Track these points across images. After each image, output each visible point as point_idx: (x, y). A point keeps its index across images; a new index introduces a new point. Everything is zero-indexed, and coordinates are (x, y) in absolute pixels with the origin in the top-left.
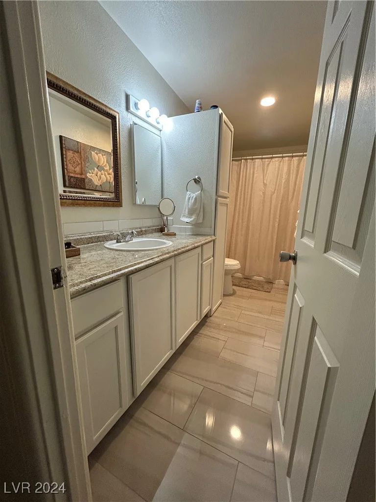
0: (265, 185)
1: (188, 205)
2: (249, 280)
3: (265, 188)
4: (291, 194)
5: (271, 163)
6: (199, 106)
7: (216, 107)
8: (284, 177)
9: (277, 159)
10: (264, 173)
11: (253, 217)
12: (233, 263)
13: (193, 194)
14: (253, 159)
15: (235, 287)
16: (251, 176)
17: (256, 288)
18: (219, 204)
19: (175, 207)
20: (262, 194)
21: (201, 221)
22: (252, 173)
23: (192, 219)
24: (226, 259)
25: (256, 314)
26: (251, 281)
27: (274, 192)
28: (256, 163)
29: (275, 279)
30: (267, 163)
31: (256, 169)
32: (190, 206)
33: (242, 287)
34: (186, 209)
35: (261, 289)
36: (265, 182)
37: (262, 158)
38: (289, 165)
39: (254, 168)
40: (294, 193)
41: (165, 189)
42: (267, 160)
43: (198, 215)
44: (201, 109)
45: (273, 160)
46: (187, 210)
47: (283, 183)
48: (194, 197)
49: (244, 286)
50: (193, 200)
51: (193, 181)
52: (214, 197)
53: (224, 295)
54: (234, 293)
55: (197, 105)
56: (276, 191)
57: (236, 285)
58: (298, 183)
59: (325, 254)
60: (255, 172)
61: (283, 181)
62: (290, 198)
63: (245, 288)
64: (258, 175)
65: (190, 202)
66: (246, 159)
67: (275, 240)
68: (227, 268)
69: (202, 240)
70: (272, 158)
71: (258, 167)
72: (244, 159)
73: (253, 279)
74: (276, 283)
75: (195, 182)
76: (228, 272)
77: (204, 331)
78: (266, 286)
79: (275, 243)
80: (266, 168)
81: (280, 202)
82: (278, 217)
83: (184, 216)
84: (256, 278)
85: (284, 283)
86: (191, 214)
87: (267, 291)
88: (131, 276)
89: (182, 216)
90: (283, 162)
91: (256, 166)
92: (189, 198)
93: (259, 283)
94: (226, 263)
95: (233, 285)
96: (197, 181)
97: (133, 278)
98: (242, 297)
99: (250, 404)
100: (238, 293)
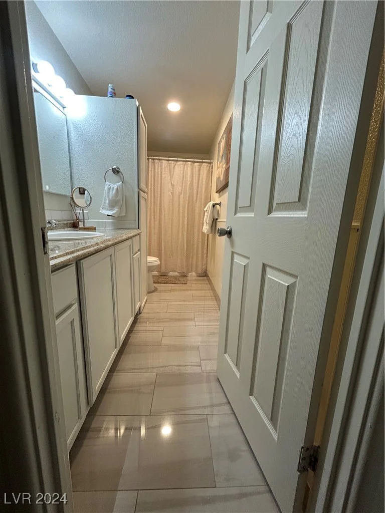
0: (173, 185)
1: (109, 196)
2: (165, 277)
3: (173, 189)
4: (195, 196)
5: (176, 166)
6: (113, 91)
7: (132, 97)
8: (189, 179)
9: (181, 162)
10: (171, 175)
11: (164, 215)
12: (153, 260)
13: (114, 185)
14: (159, 160)
15: (155, 285)
16: (159, 176)
17: (173, 282)
18: (141, 197)
19: (91, 198)
20: (171, 194)
21: (124, 214)
22: (160, 173)
23: (114, 212)
24: (148, 257)
25: (181, 303)
26: (167, 277)
27: (181, 194)
28: (163, 164)
29: (188, 272)
30: (173, 165)
31: (163, 170)
32: (110, 198)
33: (160, 283)
34: (105, 200)
35: (179, 282)
36: (173, 183)
37: (168, 160)
38: (192, 169)
39: (161, 169)
40: (197, 195)
41: (75, 177)
42: (172, 162)
43: (121, 208)
44: (114, 95)
45: (179, 163)
46: (107, 202)
47: (188, 185)
48: (116, 188)
49: (162, 282)
50: (114, 191)
51: (111, 170)
52: (136, 190)
53: (148, 293)
54: (156, 290)
55: (110, 89)
56: (183, 192)
57: (156, 283)
58: (200, 185)
59: (270, 216)
60: (163, 173)
61: (189, 183)
62: (195, 198)
63: (164, 283)
64: (166, 176)
65: (111, 192)
66: (153, 159)
67: (185, 236)
68: (150, 265)
69: (125, 234)
70: (177, 161)
71: (165, 168)
72: (151, 159)
73: (169, 275)
74: (189, 275)
75: (114, 172)
76: (150, 269)
77: (139, 327)
78: (182, 279)
79: (185, 239)
80: (172, 169)
81: (187, 202)
82: (186, 215)
83: (103, 208)
84: (171, 274)
85: (195, 275)
86: (112, 205)
87: (184, 283)
88: (82, 261)
89: (101, 209)
90: (187, 166)
91: (163, 167)
92: (109, 189)
93: (175, 277)
94: (148, 260)
95: (154, 283)
96: (116, 171)
97: (85, 263)
98: (165, 291)
99: (200, 371)
100: (159, 289)
